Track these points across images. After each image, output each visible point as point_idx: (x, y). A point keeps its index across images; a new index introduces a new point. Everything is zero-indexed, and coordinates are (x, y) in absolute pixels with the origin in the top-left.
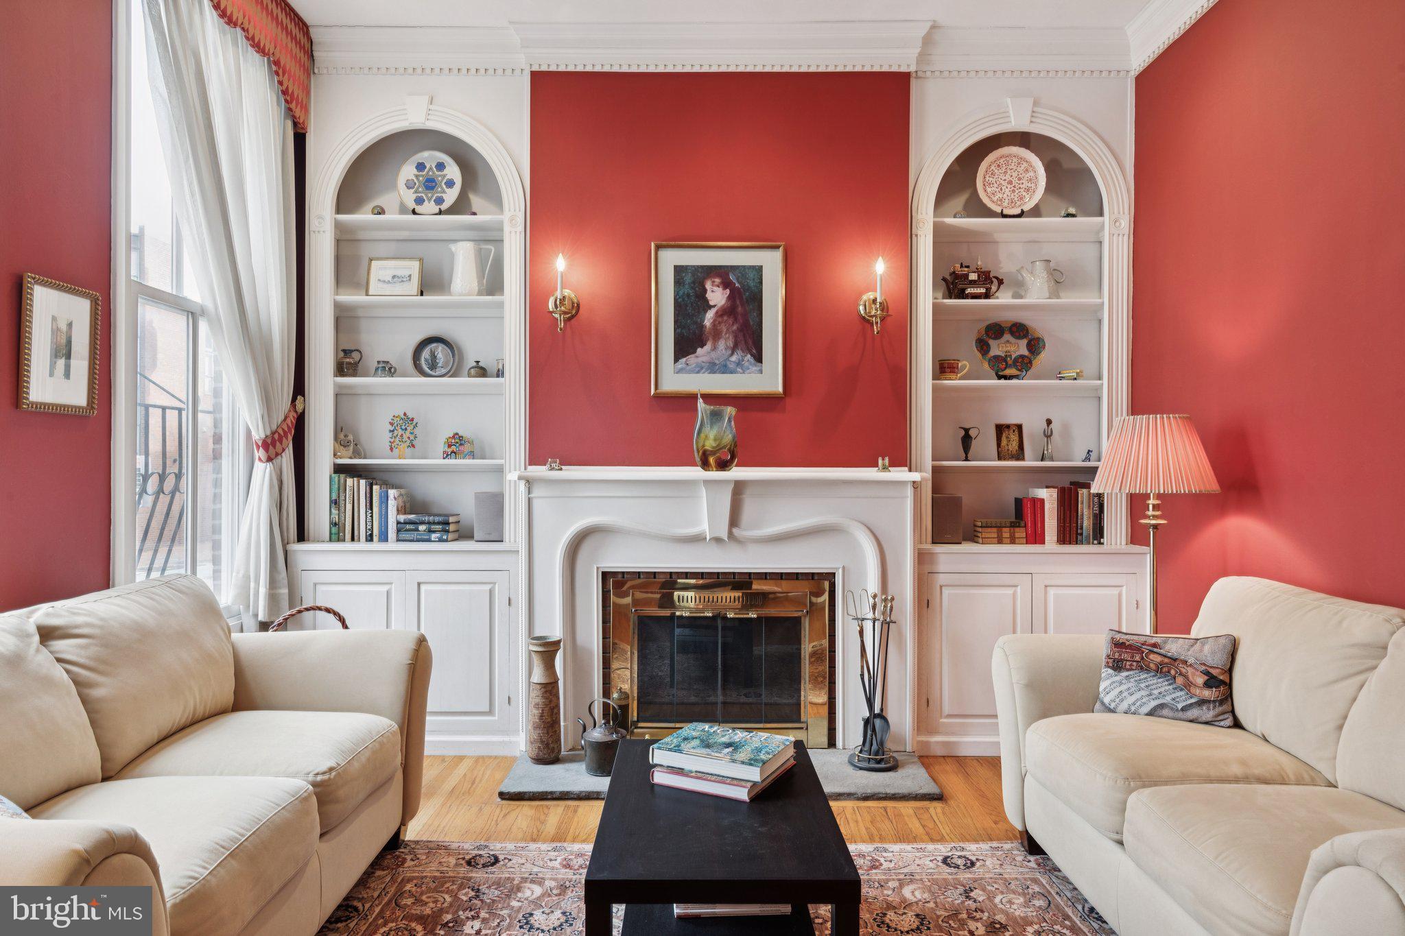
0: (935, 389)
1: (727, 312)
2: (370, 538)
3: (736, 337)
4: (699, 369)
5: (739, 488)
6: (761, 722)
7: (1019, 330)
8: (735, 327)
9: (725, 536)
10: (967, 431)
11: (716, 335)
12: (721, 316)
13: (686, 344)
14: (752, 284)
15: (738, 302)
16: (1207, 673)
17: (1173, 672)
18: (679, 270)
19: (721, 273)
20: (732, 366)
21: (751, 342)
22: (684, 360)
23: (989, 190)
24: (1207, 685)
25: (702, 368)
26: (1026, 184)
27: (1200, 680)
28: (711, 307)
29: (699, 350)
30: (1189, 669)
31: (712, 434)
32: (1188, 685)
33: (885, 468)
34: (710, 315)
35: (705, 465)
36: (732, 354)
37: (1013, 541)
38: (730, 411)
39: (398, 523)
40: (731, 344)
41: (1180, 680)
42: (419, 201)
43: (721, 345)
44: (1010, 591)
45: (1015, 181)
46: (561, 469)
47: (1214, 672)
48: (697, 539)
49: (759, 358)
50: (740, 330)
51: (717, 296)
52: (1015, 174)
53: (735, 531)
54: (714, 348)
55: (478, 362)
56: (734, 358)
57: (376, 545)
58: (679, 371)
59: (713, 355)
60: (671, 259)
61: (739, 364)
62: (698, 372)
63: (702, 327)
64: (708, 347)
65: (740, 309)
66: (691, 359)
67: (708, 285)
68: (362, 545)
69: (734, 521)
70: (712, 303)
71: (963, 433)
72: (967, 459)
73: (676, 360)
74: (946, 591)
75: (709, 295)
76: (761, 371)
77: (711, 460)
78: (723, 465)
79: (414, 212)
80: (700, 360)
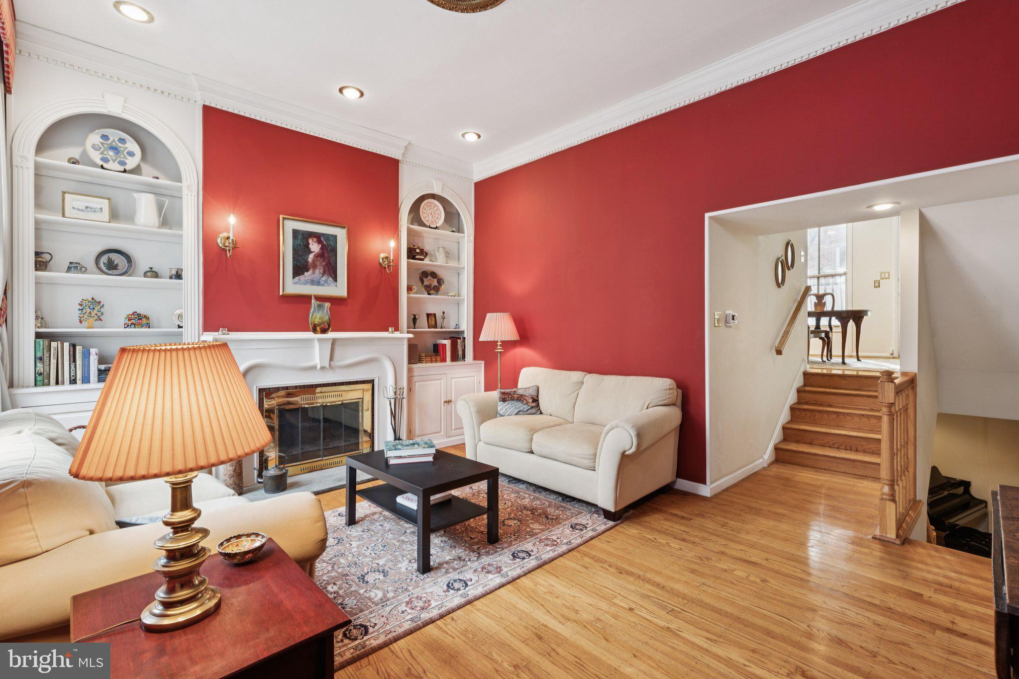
0: (408, 298)
1: (320, 255)
2: (73, 381)
3: (324, 268)
4: (306, 283)
5: (334, 342)
6: (342, 453)
7: (434, 275)
8: (324, 264)
9: (327, 365)
10: (415, 316)
11: (315, 267)
12: (317, 257)
13: (299, 269)
14: (332, 243)
15: (325, 251)
16: (532, 398)
17: (522, 399)
18: (296, 233)
19: (318, 237)
20: (322, 282)
21: (331, 271)
22: (298, 277)
23: (424, 215)
24: (533, 402)
25: (307, 282)
26: (437, 216)
27: (531, 401)
28: (311, 252)
29: (306, 273)
30: (527, 398)
31: (318, 316)
32: (527, 403)
33: (392, 332)
34: (311, 257)
35: (315, 331)
36: (323, 276)
37: (436, 361)
38: (327, 305)
39: (99, 370)
40: (322, 271)
41: (525, 402)
42: (106, 160)
43: (317, 271)
44: (439, 382)
45: (433, 213)
46: (228, 334)
47: (534, 397)
48: (313, 368)
49: (336, 280)
50: (327, 265)
51: (315, 247)
52: (433, 211)
53: (332, 363)
54: (314, 273)
55: (152, 268)
56: (323, 279)
57: (79, 386)
58: (295, 283)
59: (313, 276)
60: (290, 226)
61: (326, 282)
62: (305, 284)
63: (307, 262)
64: (310, 272)
65: (326, 255)
66: (302, 277)
67: (310, 241)
68: (67, 387)
69: (331, 359)
70: (312, 250)
71: (413, 317)
72: (414, 328)
73: (294, 277)
74: (417, 384)
75: (311, 246)
76: (336, 286)
77: (318, 329)
78: (324, 331)
79: (102, 167)
80: (306, 278)
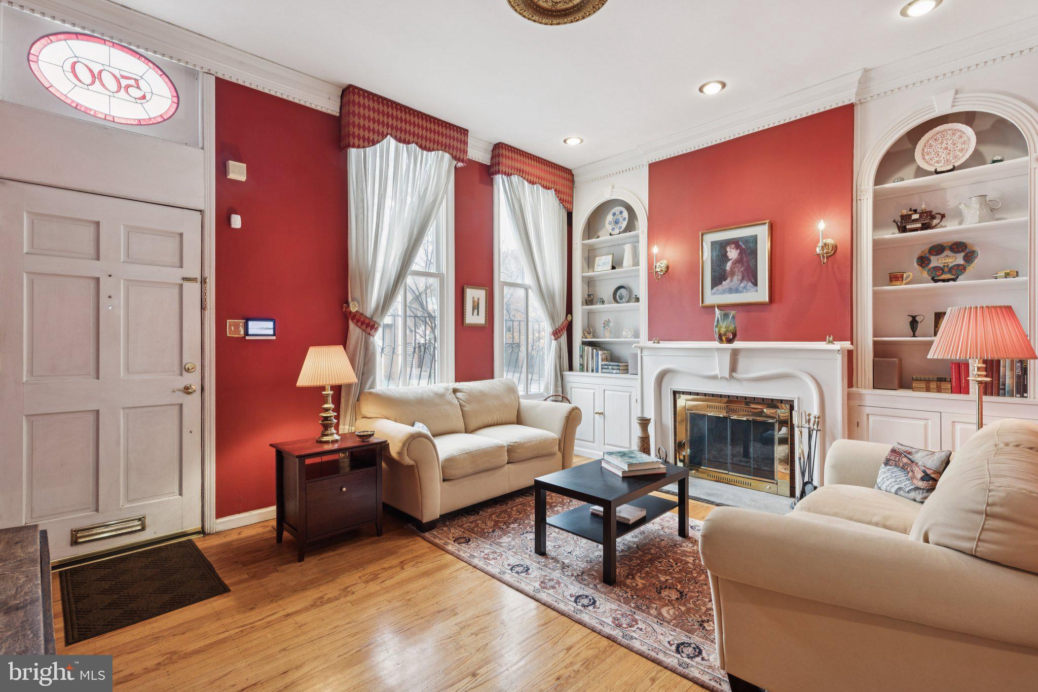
0: (875, 293)
1: (739, 261)
2: (593, 371)
3: (743, 274)
4: (724, 292)
5: (735, 353)
6: (751, 475)
7: (958, 247)
8: (742, 269)
9: (727, 376)
10: (914, 318)
11: (732, 273)
12: (735, 263)
14: (751, 245)
15: (744, 255)
16: (924, 472)
17: (909, 469)
18: (713, 243)
19: (735, 243)
20: (740, 289)
21: (752, 276)
22: (716, 288)
23: (927, 157)
24: (922, 479)
25: (725, 292)
26: (960, 146)
27: (920, 475)
28: (729, 260)
29: (724, 282)
30: (917, 469)
31: (724, 325)
32: (913, 477)
33: (829, 342)
34: (729, 264)
35: (721, 340)
36: (741, 283)
37: (939, 390)
38: (732, 313)
39: (602, 365)
40: (740, 278)
41: (910, 474)
42: (613, 229)
43: (735, 278)
44: (923, 422)
45: (950, 147)
46: (659, 343)
47: (929, 472)
48: (714, 378)
49: (755, 284)
50: (746, 270)
51: (733, 254)
52: (949, 142)
53: (734, 374)
54: (732, 281)
55: (636, 296)
56: (742, 285)
57: (594, 374)
58: (713, 294)
59: (731, 284)
60: (710, 238)
61: (744, 288)
62: (723, 294)
63: (725, 270)
64: (728, 280)
65: (745, 259)
66: (720, 287)
67: (728, 249)
68: (590, 374)
69: (733, 368)
70: (730, 258)
71: (911, 319)
72: (914, 336)
73: (712, 289)
74: (871, 418)
75: (729, 254)
76: (757, 291)
77: (724, 338)
78: (730, 341)
79: (611, 235)
80: (724, 287)
